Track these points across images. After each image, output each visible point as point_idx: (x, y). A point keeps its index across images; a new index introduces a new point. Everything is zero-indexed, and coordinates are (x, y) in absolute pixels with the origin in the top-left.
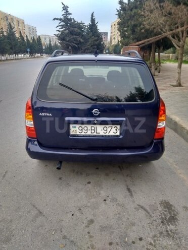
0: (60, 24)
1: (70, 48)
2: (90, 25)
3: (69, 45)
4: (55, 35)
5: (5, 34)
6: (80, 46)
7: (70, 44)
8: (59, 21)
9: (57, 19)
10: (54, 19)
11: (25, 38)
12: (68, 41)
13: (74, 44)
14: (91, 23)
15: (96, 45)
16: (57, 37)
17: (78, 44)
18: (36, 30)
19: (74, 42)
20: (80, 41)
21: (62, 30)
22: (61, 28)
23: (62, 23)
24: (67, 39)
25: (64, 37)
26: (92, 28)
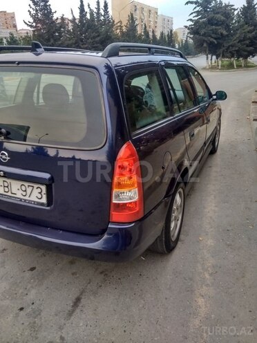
0: (195, 10)
1: (205, 45)
2: (244, 8)
3: (204, 41)
4: (186, 27)
5: (124, 29)
6: (220, 41)
7: (206, 39)
8: (194, 6)
9: (192, 3)
10: (187, 3)
11: (151, 34)
12: (204, 35)
13: (212, 40)
14: (246, 5)
15: (249, 39)
16: (189, 29)
17: (219, 38)
18: (172, 21)
19: (213, 36)
20: (222, 34)
21: (196, 18)
22: (196, 16)
23: (198, 9)
24: (202, 32)
25: (198, 29)
26: (247, 12)
